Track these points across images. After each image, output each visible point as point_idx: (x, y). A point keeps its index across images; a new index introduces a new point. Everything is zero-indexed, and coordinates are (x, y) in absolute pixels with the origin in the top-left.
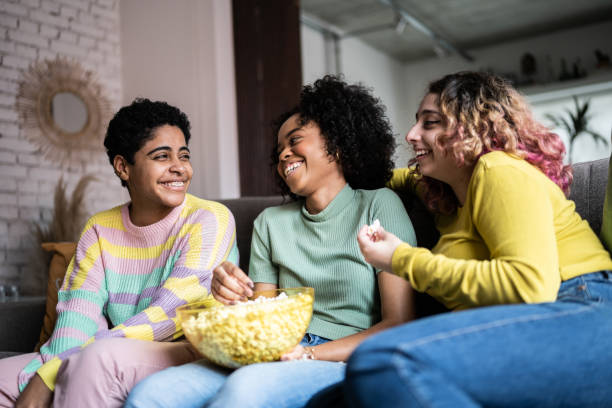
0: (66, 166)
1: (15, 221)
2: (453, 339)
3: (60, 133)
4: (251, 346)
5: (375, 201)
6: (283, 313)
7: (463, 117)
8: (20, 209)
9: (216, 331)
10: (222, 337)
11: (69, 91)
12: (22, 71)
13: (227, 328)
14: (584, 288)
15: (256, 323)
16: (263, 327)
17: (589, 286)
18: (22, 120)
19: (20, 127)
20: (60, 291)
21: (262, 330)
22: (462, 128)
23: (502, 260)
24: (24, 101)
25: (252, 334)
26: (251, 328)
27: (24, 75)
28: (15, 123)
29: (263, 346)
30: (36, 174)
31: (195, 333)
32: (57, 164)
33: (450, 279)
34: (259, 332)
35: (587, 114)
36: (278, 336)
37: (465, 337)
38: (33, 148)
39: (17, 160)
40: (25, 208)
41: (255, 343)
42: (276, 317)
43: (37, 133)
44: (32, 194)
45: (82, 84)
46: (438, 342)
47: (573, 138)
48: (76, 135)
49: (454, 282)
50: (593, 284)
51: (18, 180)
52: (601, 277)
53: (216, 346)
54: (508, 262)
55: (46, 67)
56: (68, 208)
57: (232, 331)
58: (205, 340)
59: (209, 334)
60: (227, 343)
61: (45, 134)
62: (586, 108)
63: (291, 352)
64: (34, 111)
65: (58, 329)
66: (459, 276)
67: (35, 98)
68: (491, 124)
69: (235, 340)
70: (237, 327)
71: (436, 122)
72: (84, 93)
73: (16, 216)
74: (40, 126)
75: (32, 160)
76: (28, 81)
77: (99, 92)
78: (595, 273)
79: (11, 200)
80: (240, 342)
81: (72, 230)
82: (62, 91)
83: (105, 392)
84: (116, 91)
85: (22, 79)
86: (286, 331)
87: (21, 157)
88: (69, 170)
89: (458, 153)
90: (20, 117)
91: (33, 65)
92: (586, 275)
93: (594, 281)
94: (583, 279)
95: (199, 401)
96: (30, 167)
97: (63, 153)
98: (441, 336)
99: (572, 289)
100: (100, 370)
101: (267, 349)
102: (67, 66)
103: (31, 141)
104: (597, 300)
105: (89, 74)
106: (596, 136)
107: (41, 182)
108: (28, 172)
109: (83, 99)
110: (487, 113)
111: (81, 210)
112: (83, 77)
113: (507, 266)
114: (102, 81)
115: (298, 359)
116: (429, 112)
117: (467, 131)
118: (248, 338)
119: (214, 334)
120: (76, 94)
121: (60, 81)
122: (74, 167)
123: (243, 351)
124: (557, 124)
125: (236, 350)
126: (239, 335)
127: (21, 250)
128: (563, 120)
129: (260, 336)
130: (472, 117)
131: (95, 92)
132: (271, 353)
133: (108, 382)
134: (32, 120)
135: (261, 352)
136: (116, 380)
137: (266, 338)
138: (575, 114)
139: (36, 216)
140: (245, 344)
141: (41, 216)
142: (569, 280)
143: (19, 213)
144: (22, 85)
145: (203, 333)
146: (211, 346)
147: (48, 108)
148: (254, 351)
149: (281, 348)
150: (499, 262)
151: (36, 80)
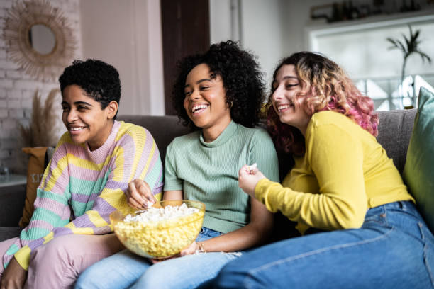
0: (41, 78)
1: (6, 119)
2: (287, 264)
3: (36, 55)
4: (160, 246)
5: (253, 138)
6: (183, 225)
7: (315, 81)
8: (10, 110)
9: (137, 236)
10: (141, 240)
11: (42, 23)
12: (7, 9)
13: (144, 234)
14: (384, 216)
15: (164, 233)
16: (169, 235)
17: (388, 215)
18: (8, 46)
19: (7, 52)
20: (38, 189)
21: (168, 237)
22: (314, 88)
23: (326, 196)
24: (9, 33)
25: (161, 239)
26: (160, 236)
27: (9, 13)
28: (3, 48)
29: (168, 247)
30: (20, 85)
31: (122, 235)
32: (34, 77)
33: (293, 206)
34: (166, 238)
35: (419, 39)
36: (178, 240)
37: (296, 261)
38: (16, 66)
39: (6, 75)
40: (12, 109)
41: (162, 245)
42: (178, 229)
43: (19, 55)
44: (17, 99)
45: (51, 18)
46: (277, 266)
47: (406, 57)
48: (47, 56)
49: (295, 208)
50: (391, 213)
51: (7, 90)
52: (398, 206)
53: (137, 245)
54: (331, 197)
55: (24, 6)
56: (42, 113)
57: (148, 237)
58: (128, 240)
59: (132, 237)
60: (144, 244)
61: (25, 55)
62: (417, 34)
63: (188, 248)
64: (17, 39)
65: (33, 221)
66: (299, 204)
67: (17, 29)
68: (333, 87)
69: (149, 243)
70: (151, 234)
71: (295, 85)
72: (52, 24)
73: (6, 115)
74: (21, 50)
75: (16, 75)
76: (11, 17)
77: (63, 24)
78: (394, 203)
79: (2, 104)
80: (152, 244)
81: (45, 127)
82: (37, 24)
83: (61, 274)
84: (76, 22)
85: (8, 15)
86: (184, 237)
87: (8, 73)
88: (43, 81)
89: (310, 105)
90: (6, 44)
91: (15, 5)
92: (387, 205)
93: (392, 210)
94: (385, 207)
95: (125, 284)
96: (15, 80)
97: (39, 69)
98: (279, 262)
99: (376, 216)
100: (58, 260)
101: (171, 248)
102: (39, 5)
103: (15, 61)
104: (391, 228)
105: (56, 10)
106: (423, 55)
107: (23, 91)
108: (14, 83)
109: (51, 29)
110: (330, 80)
111: (51, 113)
112: (51, 12)
113: (329, 200)
114: (66, 15)
115: (192, 254)
116: (290, 77)
117: (317, 90)
118: (158, 242)
119: (135, 238)
120: (47, 25)
121: (35, 16)
122: (47, 79)
123: (154, 249)
124: (396, 46)
125: (150, 248)
126: (152, 240)
127: (11, 139)
128: (400, 43)
129: (167, 241)
130: (321, 81)
131: (60, 24)
132: (173, 250)
133: (63, 268)
134: (15, 46)
135: (167, 250)
136: (69, 266)
137: (171, 241)
138: (409, 39)
139: (20, 115)
140: (156, 246)
141: (24, 114)
142: (376, 208)
143: (9, 113)
144: (7, 20)
145: (128, 236)
146: (133, 245)
147: (27, 37)
148: (162, 250)
149: (181, 248)
150: (325, 197)
151: (17, 17)
